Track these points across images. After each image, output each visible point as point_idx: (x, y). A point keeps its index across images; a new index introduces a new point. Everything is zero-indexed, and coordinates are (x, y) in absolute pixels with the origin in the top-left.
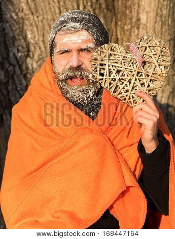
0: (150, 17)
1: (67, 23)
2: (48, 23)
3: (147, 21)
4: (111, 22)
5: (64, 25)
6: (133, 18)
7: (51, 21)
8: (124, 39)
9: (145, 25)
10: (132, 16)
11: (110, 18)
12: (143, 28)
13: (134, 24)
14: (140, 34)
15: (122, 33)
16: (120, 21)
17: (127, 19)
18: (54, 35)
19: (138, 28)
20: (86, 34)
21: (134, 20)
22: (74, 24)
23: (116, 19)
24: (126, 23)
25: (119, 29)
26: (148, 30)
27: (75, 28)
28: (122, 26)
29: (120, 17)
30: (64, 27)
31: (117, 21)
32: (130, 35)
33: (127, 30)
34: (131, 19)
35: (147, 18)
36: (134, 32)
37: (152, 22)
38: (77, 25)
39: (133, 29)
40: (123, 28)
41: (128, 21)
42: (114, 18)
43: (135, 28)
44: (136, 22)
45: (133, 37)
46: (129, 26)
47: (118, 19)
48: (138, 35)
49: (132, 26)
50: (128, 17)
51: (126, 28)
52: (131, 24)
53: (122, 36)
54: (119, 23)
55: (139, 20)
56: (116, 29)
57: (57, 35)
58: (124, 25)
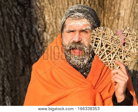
0: (127, 13)
1: (74, 13)
2: (60, 11)
3: (124, 15)
4: (101, 14)
5: (72, 14)
6: (115, 12)
7: (61, 9)
8: (109, 26)
9: (123, 17)
10: (115, 11)
11: (101, 11)
12: (121, 20)
13: (116, 16)
14: (119, 23)
15: (108, 22)
16: (107, 14)
17: (112, 13)
18: (65, 19)
19: (118, 19)
20: (86, 21)
21: (116, 14)
22: (79, 14)
23: (104, 12)
24: (110, 15)
25: (105, 18)
26: (125, 21)
27: (79, 17)
28: (108, 17)
29: (107, 11)
30: (72, 15)
31: (105, 13)
32: (113, 23)
33: (111, 20)
34: (114, 13)
35: (125, 13)
36: (115, 22)
37: (128, 16)
38: (81, 14)
39: (115, 19)
40: (108, 18)
41: (112, 14)
42: (103, 12)
43: (116, 19)
44: (117, 15)
45: (114, 25)
46: (113, 17)
47: (105, 12)
48: (118, 23)
49: (114, 18)
50: (112, 11)
51: (110, 18)
52: (114, 16)
53: (107, 24)
54: (106, 15)
55: (119, 14)
56: (104, 18)
57: (67, 20)
58: (109, 16)
